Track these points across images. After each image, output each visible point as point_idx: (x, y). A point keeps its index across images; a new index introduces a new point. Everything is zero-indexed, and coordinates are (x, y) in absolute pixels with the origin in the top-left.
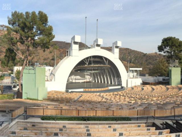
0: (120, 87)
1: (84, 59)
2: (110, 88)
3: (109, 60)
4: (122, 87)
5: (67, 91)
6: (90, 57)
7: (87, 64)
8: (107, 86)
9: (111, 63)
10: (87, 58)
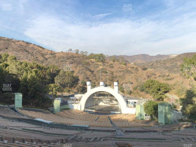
0: (119, 112)
1: (94, 93)
2: (111, 112)
3: (110, 94)
4: (121, 113)
5: (85, 111)
6: (98, 92)
7: (95, 96)
8: (109, 111)
9: (111, 95)
10: (96, 93)
